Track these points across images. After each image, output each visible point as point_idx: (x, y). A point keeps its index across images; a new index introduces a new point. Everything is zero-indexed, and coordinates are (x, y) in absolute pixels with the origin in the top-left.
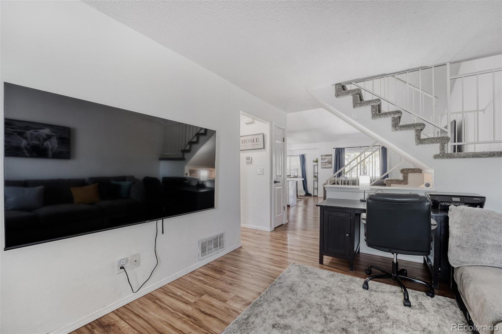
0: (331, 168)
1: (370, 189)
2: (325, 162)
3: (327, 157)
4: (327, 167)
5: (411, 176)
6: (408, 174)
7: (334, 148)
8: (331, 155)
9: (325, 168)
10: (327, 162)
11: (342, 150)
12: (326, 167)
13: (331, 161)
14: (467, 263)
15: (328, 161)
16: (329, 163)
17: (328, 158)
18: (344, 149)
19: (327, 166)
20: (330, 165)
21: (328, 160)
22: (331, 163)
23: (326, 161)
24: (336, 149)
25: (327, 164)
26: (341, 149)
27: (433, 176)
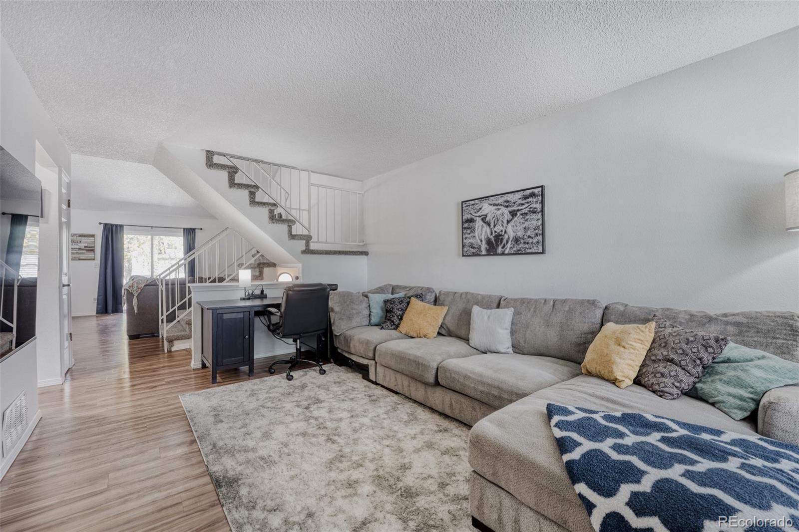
0: (94, 259)
1: (252, 285)
2: (80, 249)
3: (83, 238)
4: (83, 258)
5: (266, 270)
6: (263, 269)
7: (100, 224)
8: (93, 236)
9: (79, 259)
10: (83, 248)
11: (119, 228)
12: (81, 258)
13: (94, 247)
14: (345, 329)
15: (85, 247)
16: (88, 251)
17: (85, 242)
18: (121, 226)
19: (84, 255)
20: (90, 255)
21: (86, 245)
22: (93, 251)
23: (82, 245)
24: (105, 225)
25: (85, 252)
26: (116, 226)
27: (301, 269)
